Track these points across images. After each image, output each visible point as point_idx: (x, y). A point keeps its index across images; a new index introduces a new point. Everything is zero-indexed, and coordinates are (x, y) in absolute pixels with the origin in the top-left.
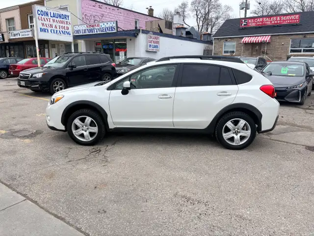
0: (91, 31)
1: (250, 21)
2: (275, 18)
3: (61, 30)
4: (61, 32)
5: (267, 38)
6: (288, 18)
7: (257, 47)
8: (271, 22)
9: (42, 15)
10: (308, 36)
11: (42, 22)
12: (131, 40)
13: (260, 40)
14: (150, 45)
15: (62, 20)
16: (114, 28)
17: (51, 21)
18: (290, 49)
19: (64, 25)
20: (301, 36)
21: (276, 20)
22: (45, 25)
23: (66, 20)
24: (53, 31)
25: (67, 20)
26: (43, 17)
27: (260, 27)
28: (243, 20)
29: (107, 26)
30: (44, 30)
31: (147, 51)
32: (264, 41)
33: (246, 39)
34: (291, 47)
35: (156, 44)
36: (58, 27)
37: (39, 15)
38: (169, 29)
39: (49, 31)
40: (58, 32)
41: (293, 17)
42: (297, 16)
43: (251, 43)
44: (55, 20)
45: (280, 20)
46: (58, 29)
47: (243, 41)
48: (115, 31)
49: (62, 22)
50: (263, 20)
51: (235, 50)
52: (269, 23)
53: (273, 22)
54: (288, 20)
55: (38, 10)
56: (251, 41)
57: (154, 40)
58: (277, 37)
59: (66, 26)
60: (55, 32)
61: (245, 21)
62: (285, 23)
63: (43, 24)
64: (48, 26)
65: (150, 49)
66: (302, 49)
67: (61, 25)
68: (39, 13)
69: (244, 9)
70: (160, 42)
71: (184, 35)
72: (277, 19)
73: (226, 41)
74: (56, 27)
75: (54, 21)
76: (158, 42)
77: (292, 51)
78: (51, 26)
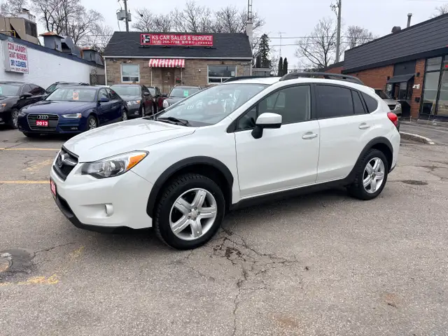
1: (153, 37)
2: (185, 37)
5: (180, 62)
6: (200, 38)
7: (169, 73)
8: (181, 41)
10: (226, 63)
13: (173, 64)
14: (13, 62)
18: (208, 78)
20: (219, 63)
21: (187, 40)
27: (167, 47)
28: (144, 36)
31: (8, 72)
32: (178, 65)
33: (154, 62)
34: (210, 75)
35: (21, 61)
38: (32, 35)
41: (205, 38)
42: (210, 37)
43: (161, 68)
45: (192, 40)
47: (151, 65)
50: (170, 38)
51: (139, 76)
52: (178, 42)
53: (183, 42)
54: (200, 41)
56: (161, 65)
57: (17, 52)
58: (192, 62)
61: (146, 36)
62: (198, 44)
65: (14, 68)
66: (221, 78)
69: (125, 19)
70: (29, 57)
71: (60, 49)
72: (187, 38)
73: (125, 62)
76: (24, 57)
77: (211, 80)
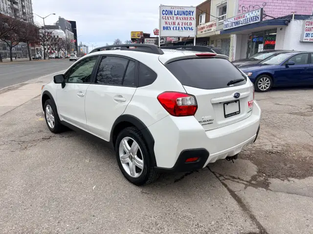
0: (237, 23)
3: (184, 26)
4: (183, 28)
9: (166, 15)
11: (166, 21)
12: (281, 29)
14: (308, 34)
15: (186, 16)
16: (258, 18)
17: (175, 18)
19: (186, 21)
22: (168, 23)
23: (190, 16)
24: (175, 28)
25: (192, 16)
26: (167, 16)
29: (252, 15)
30: (167, 28)
31: (302, 42)
36: (180, 24)
37: (164, 14)
39: (172, 29)
40: (180, 28)
44: (179, 18)
46: (181, 26)
48: (259, 21)
49: (185, 19)
55: (164, 11)
59: (189, 21)
60: (177, 28)
63: (166, 23)
64: (170, 24)
65: (308, 39)
67: (184, 21)
68: (164, 12)
74: (179, 24)
75: (177, 18)
78: (174, 23)
